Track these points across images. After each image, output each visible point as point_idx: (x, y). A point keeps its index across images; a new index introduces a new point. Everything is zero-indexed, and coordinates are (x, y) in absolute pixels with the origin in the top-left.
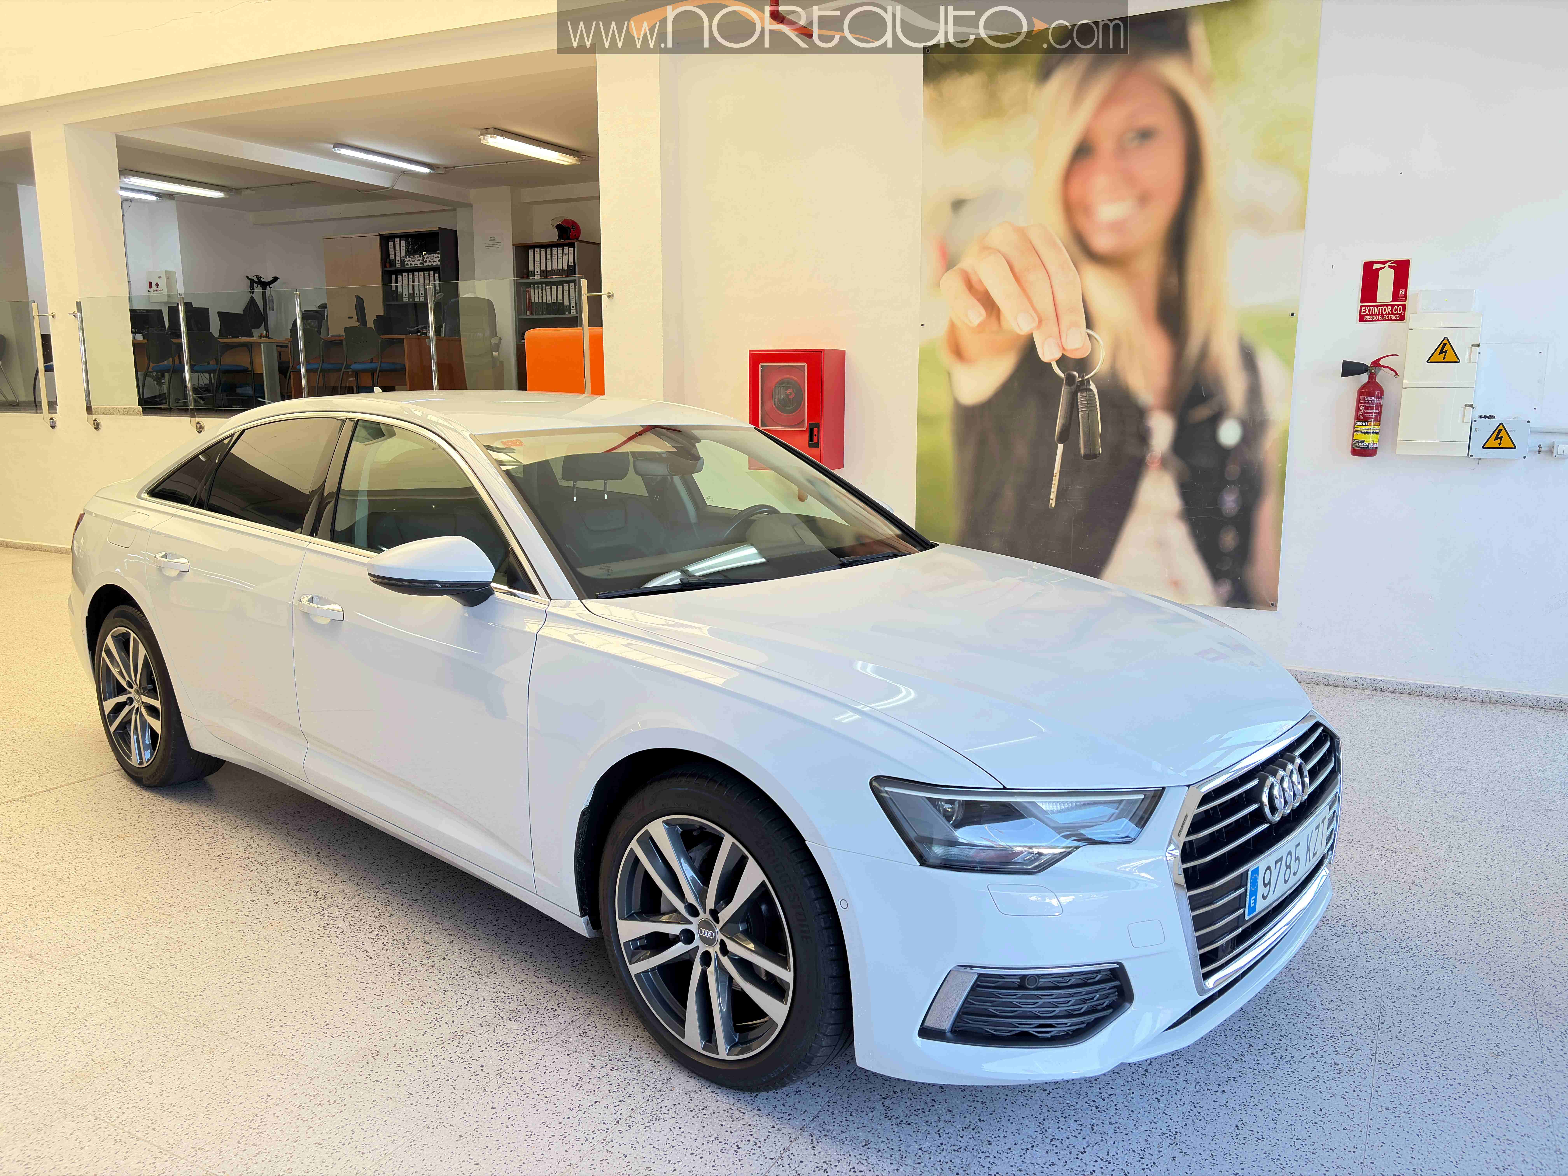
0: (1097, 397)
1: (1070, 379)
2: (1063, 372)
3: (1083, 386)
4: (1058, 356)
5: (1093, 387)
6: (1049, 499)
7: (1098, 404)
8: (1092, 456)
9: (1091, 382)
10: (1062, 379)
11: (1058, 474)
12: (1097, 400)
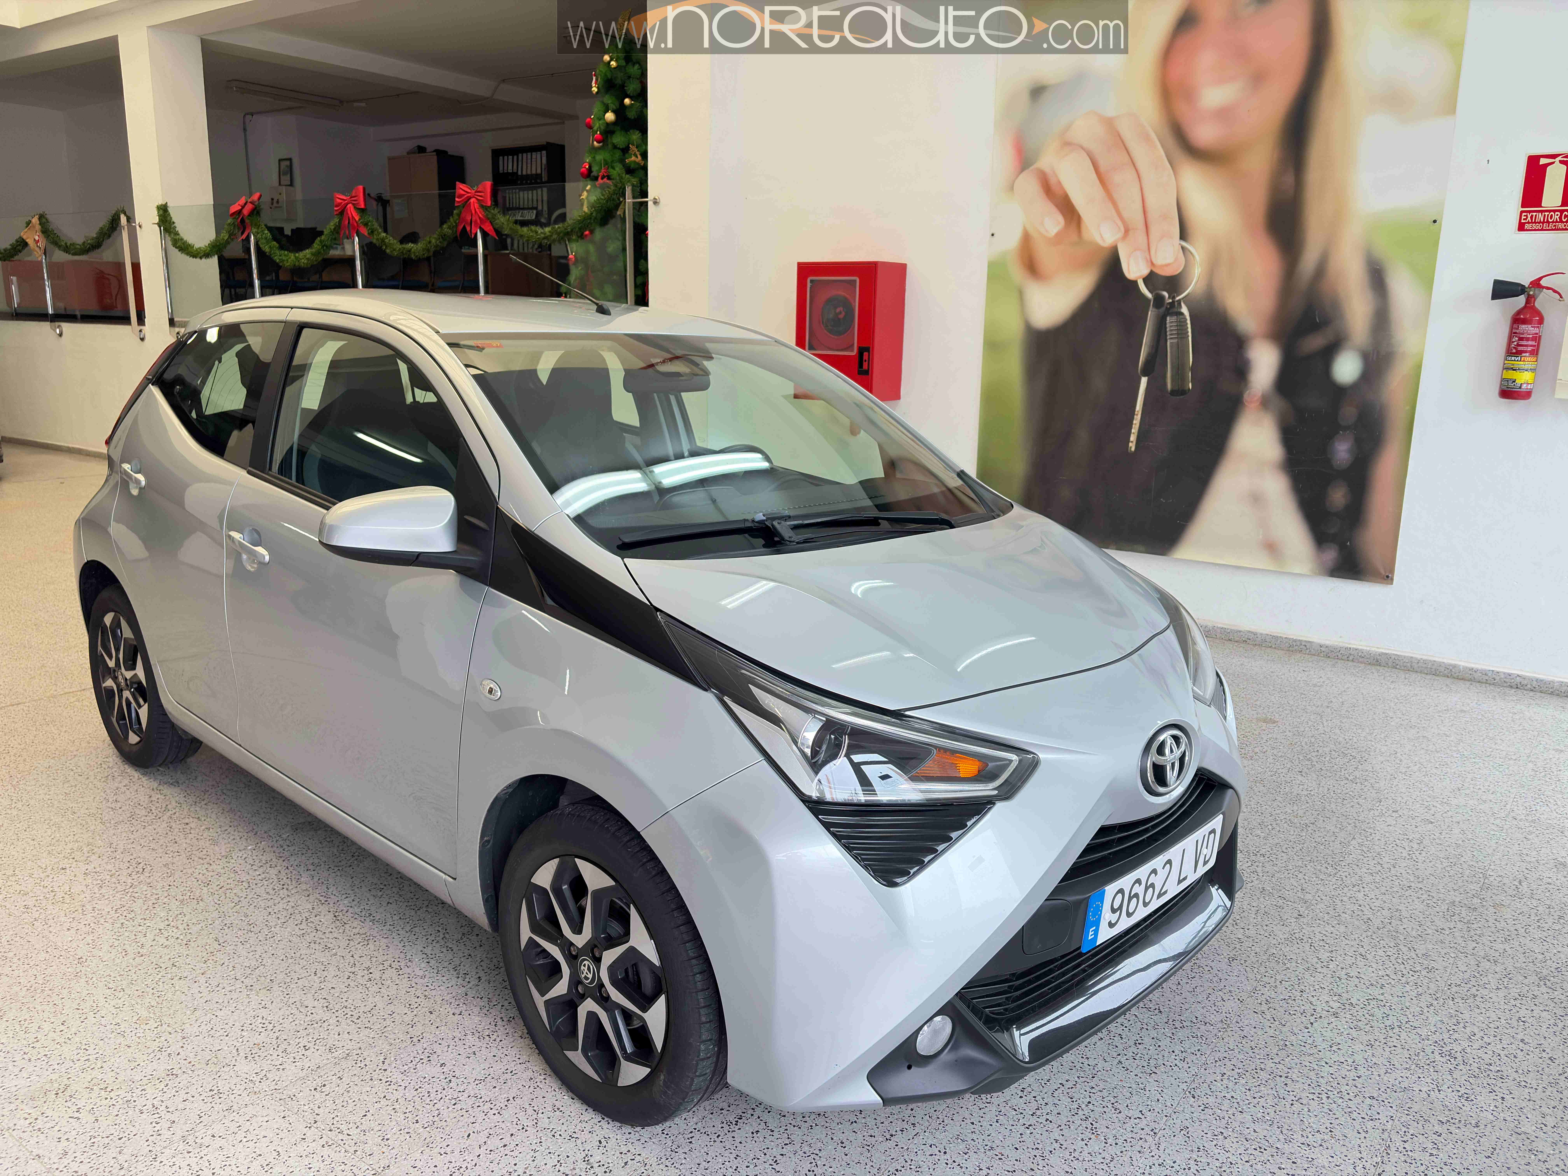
0: (1188, 321)
1: (1159, 301)
2: (1151, 292)
3: (1173, 309)
4: (1145, 272)
5: (1184, 310)
6: (1129, 442)
7: (1190, 330)
8: (1180, 391)
9: (1183, 303)
10: (1149, 300)
11: (1140, 413)
12: (1189, 325)
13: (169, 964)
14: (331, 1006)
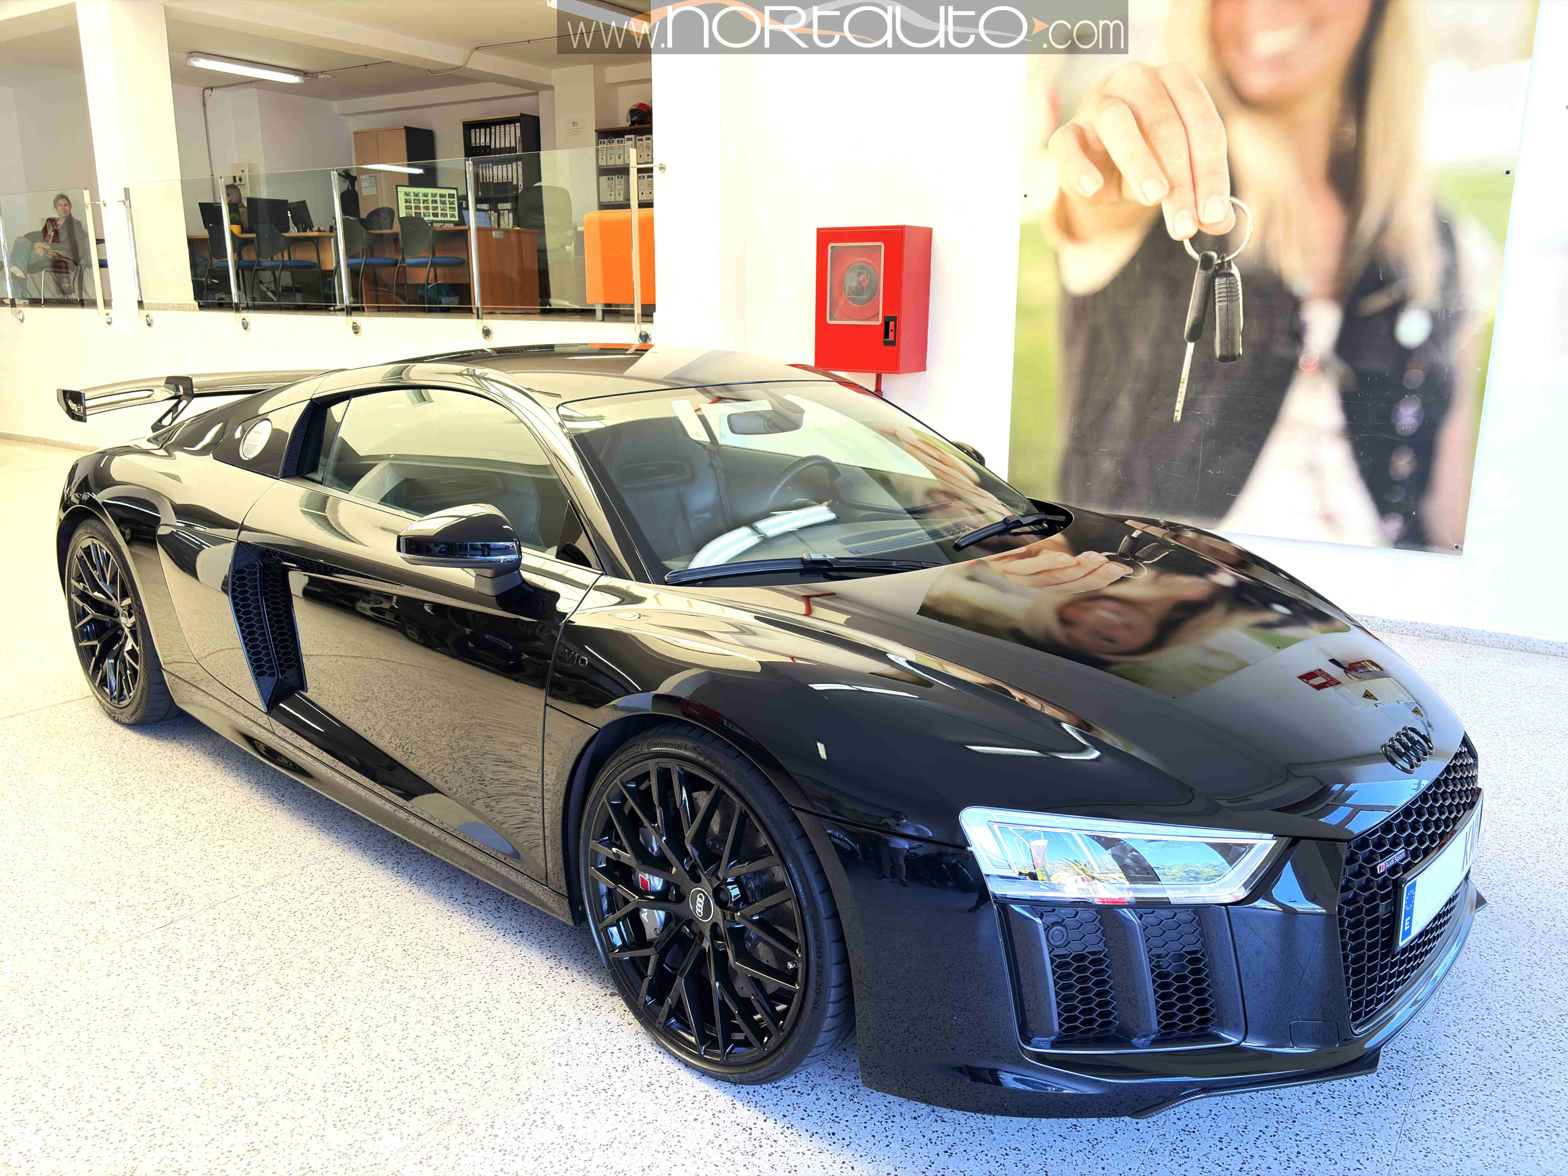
0: (1239, 283)
1: (1207, 262)
2: (1198, 253)
3: (1222, 271)
4: (1192, 232)
5: (1235, 271)
6: (1173, 411)
7: (1240, 292)
8: (1229, 357)
9: (1233, 265)
10: (1196, 262)
11: (1186, 380)
12: (1240, 287)
13: (228, 1013)
14: (420, 1060)
